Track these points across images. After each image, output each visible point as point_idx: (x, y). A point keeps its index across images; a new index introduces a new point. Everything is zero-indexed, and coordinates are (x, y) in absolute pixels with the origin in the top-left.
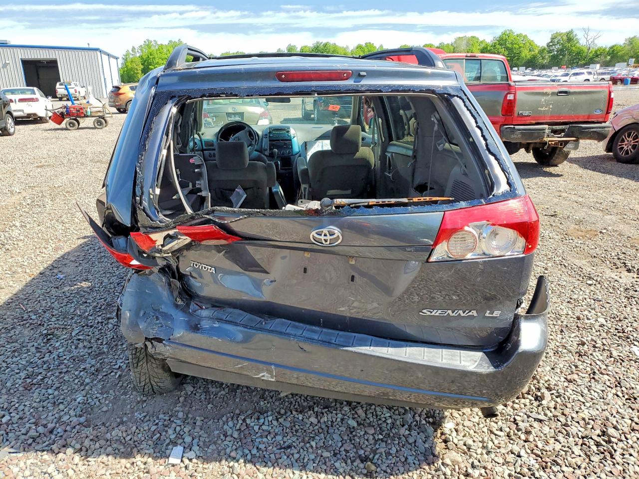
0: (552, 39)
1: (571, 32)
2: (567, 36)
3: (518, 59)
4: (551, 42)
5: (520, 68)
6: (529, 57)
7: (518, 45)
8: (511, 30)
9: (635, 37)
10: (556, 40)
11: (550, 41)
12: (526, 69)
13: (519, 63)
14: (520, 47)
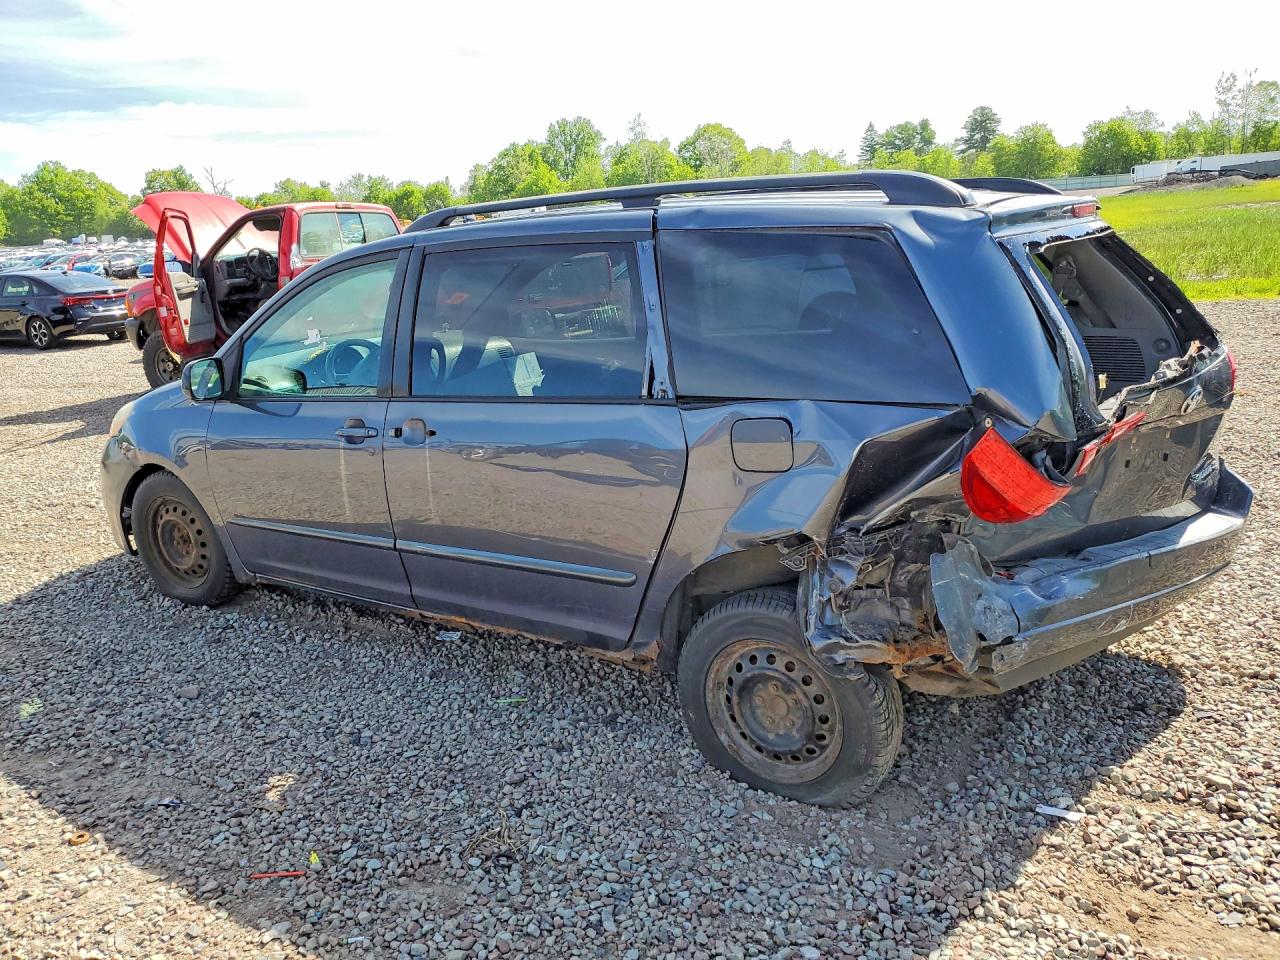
0: (150, 182)
1: (181, 169)
2: (175, 177)
3: (91, 219)
4: (149, 188)
5: (103, 237)
6: (113, 216)
7: (83, 192)
8: (57, 163)
9: (288, 180)
10: (157, 185)
11: (145, 185)
12: (116, 239)
13: (98, 229)
14: (88, 197)
